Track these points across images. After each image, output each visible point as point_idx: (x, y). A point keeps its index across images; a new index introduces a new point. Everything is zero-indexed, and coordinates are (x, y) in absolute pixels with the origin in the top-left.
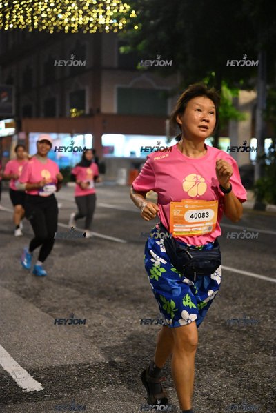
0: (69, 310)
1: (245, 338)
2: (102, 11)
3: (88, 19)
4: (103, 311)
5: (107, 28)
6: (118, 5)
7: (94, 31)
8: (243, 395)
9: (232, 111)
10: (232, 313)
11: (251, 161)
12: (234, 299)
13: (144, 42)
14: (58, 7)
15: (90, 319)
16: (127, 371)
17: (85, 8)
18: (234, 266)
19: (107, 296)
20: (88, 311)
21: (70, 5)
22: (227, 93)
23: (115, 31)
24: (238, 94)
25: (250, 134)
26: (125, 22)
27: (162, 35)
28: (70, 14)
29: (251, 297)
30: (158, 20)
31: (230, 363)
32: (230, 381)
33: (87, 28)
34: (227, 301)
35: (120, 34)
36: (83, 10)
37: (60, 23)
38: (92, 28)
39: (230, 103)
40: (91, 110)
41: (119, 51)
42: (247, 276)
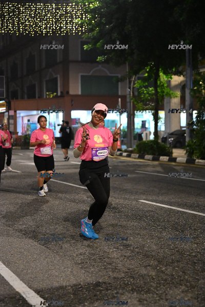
22: (163, 77)
24: (171, 78)
31: (187, 281)
32: (190, 295)
39: (165, 85)
40: (61, 93)
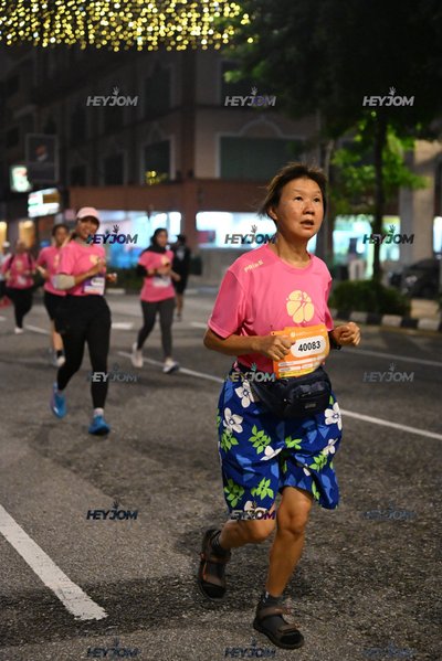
0: (147, 491)
1: (425, 537)
2: (196, 15)
3: (173, 28)
4: (201, 494)
5: (204, 42)
6: (222, 5)
7: (184, 47)
8: (423, 628)
9: (403, 173)
10: (405, 497)
11: (435, 254)
12: (408, 475)
13: (262, 63)
14: (127, 10)
15: (180, 505)
16: (238, 589)
17: (169, 11)
18: (408, 423)
19: (206, 469)
20: (175, 493)
21: (145, 5)
22: (395, 144)
23: (217, 46)
24: (413, 146)
25: (432, 211)
26: (232, 33)
27: (292, 51)
28: (145, 20)
29: (435, 472)
30: (285, 29)
31: (401, 577)
32: (402, 606)
33: (173, 43)
34: (397, 478)
35: (225, 52)
36: (165, 14)
37: (130, 35)
38: (181, 43)
39: (400, 161)
40: (178, 173)
41: (223, 79)
42: (429, 438)
